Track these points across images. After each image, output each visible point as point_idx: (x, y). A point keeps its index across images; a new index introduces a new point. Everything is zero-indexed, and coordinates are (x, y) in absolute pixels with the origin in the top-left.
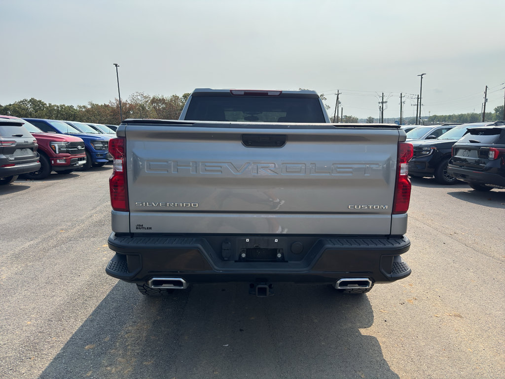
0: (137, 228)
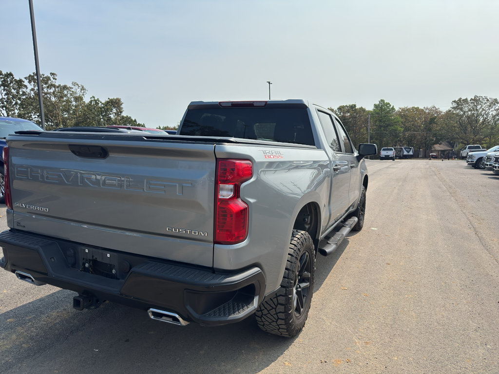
0: (17, 225)
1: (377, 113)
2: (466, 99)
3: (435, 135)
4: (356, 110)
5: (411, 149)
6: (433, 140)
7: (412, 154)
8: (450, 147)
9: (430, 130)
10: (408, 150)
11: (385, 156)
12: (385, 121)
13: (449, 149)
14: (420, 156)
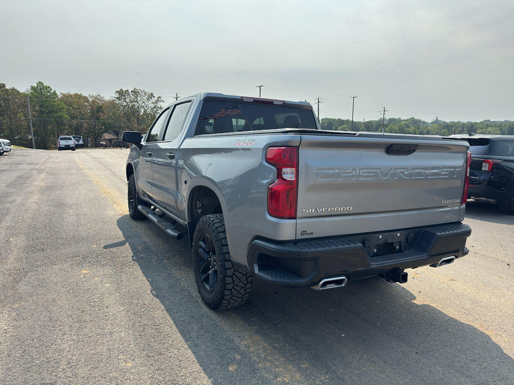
0: (302, 234)
1: (36, 97)
2: (128, 90)
3: (104, 124)
4: (7, 90)
5: (80, 138)
6: (102, 129)
7: (82, 143)
8: (115, 136)
9: (98, 118)
10: (78, 139)
11: (65, 145)
12: (46, 107)
13: (115, 137)
14: (89, 145)
